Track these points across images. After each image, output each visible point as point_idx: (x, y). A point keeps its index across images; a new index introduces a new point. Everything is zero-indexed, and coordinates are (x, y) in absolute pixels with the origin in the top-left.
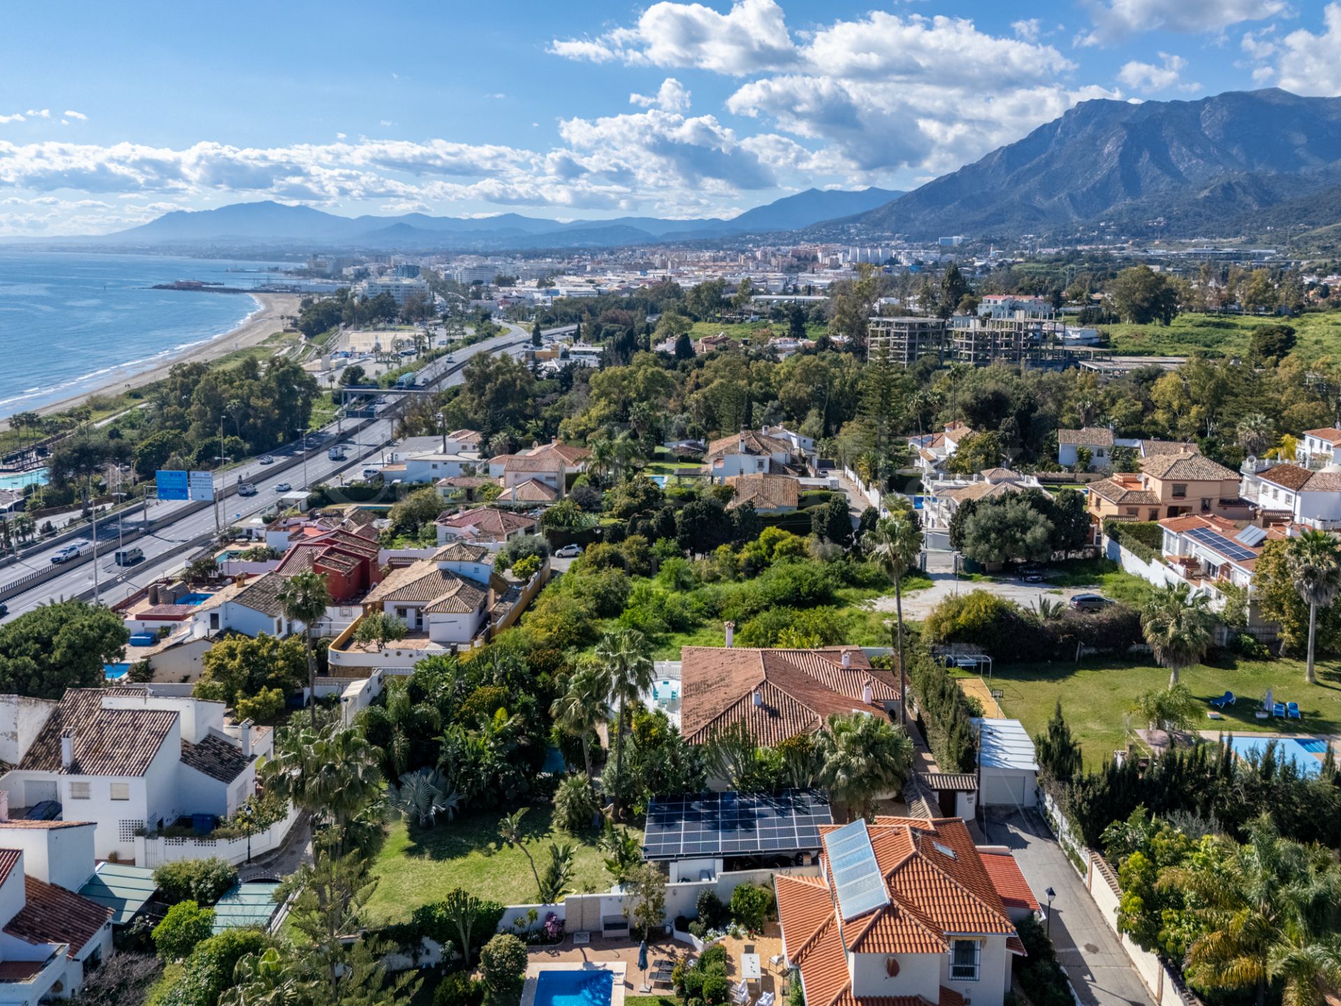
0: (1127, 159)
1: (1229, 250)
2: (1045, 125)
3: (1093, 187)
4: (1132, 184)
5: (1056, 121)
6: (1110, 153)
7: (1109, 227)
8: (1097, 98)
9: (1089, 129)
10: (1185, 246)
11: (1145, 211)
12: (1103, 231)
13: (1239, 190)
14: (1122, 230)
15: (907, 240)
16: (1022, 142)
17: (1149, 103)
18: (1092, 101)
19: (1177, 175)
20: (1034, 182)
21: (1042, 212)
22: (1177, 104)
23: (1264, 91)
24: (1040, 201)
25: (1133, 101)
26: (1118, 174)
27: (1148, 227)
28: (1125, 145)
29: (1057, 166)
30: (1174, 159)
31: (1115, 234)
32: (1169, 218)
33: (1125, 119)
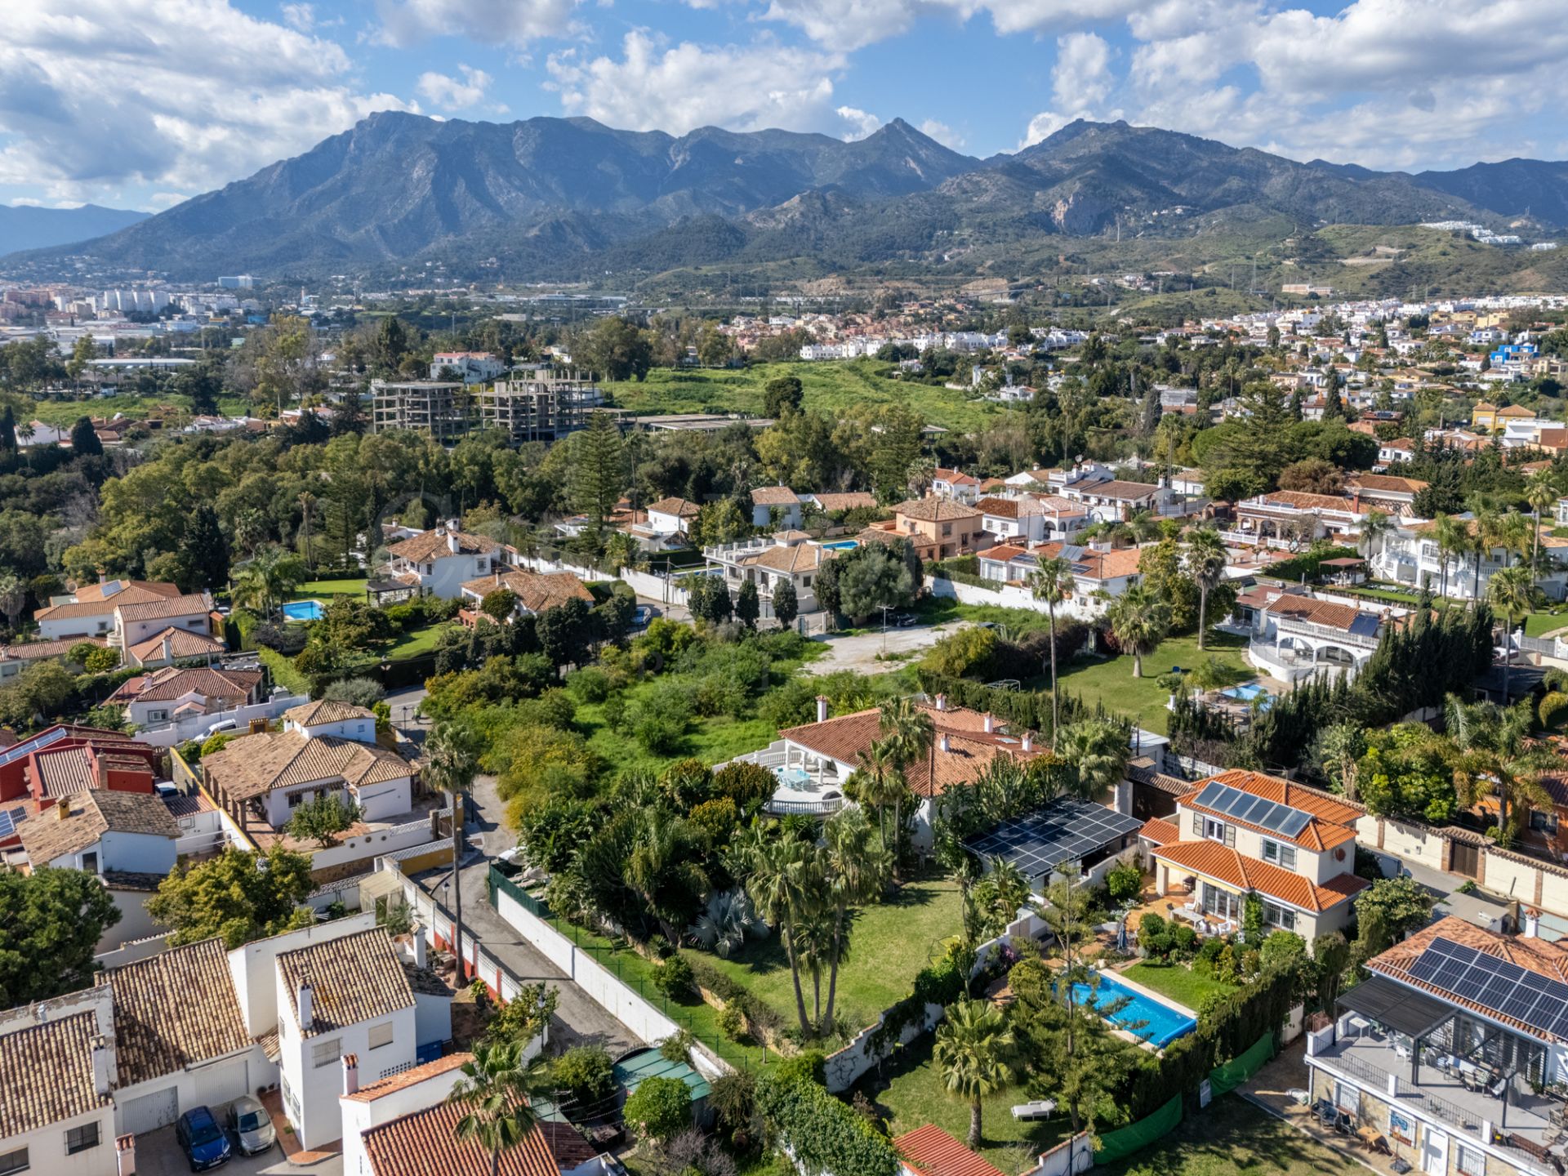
0: (441, 184)
1: (583, 297)
2: (333, 138)
3: (406, 219)
4: (451, 218)
5: (346, 133)
6: (419, 180)
7: (437, 268)
8: (393, 109)
9: (389, 147)
10: (532, 291)
11: (471, 249)
12: (431, 272)
13: (568, 230)
14: (453, 272)
15: (168, 279)
16: (306, 156)
17: (455, 121)
18: (388, 112)
19: (497, 209)
20: (331, 209)
21: (346, 247)
22: (485, 126)
23: (576, 119)
24: (341, 232)
25: (436, 118)
26: (432, 205)
27: (481, 269)
28: (436, 169)
29: (356, 190)
30: (491, 190)
31: (445, 276)
32: (501, 259)
33: (430, 138)
